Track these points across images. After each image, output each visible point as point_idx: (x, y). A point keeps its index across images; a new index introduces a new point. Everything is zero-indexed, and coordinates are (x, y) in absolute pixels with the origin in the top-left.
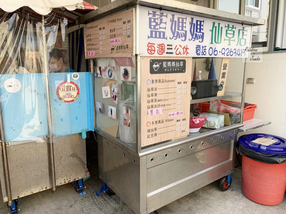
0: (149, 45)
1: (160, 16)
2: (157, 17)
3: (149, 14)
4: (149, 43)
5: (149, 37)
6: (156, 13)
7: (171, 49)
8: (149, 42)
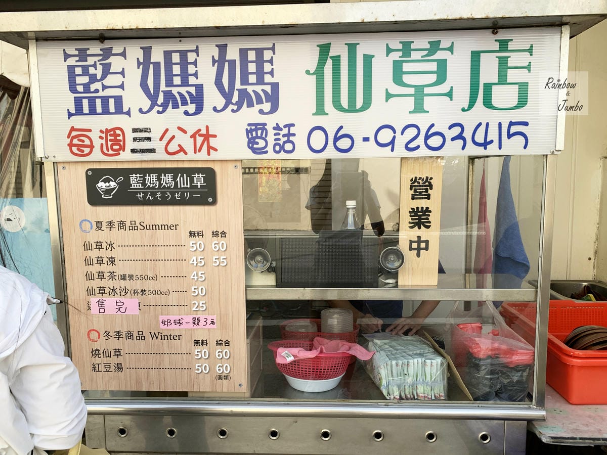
0: (74, 133)
1: (100, 58)
2: (91, 61)
3: (67, 56)
4: (73, 129)
5: (70, 115)
6: (88, 52)
7: (149, 139)
8: (73, 127)
